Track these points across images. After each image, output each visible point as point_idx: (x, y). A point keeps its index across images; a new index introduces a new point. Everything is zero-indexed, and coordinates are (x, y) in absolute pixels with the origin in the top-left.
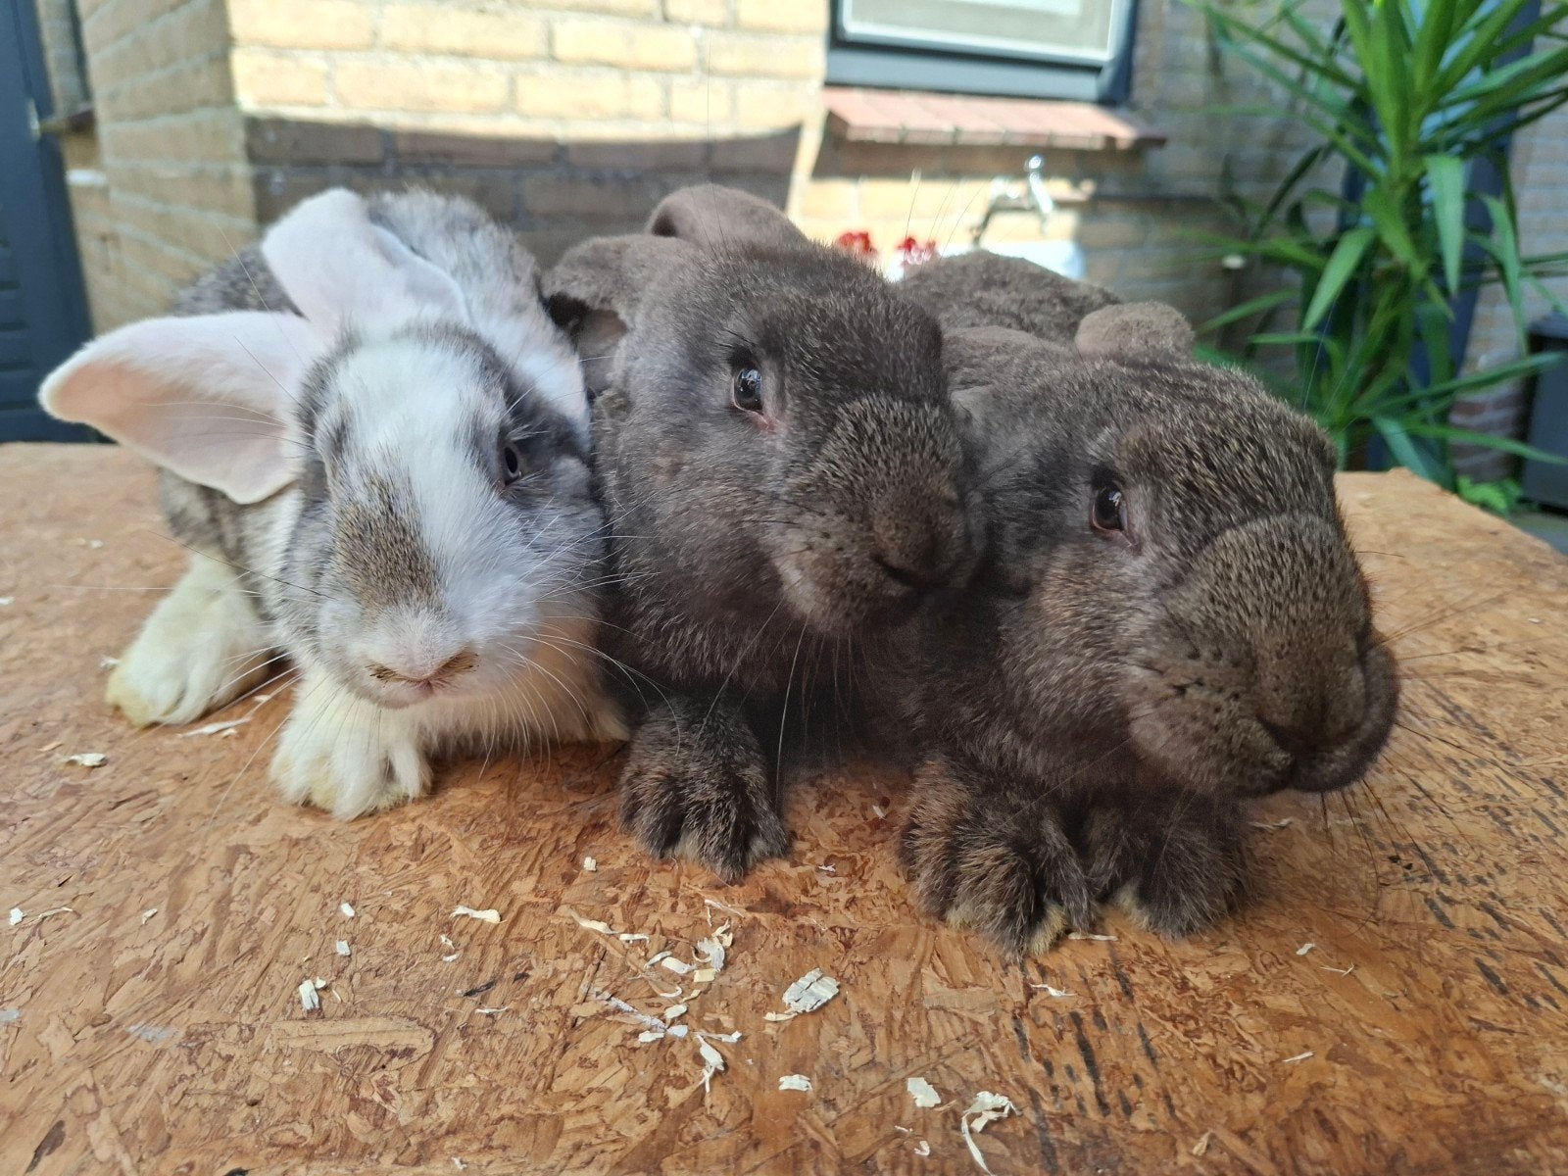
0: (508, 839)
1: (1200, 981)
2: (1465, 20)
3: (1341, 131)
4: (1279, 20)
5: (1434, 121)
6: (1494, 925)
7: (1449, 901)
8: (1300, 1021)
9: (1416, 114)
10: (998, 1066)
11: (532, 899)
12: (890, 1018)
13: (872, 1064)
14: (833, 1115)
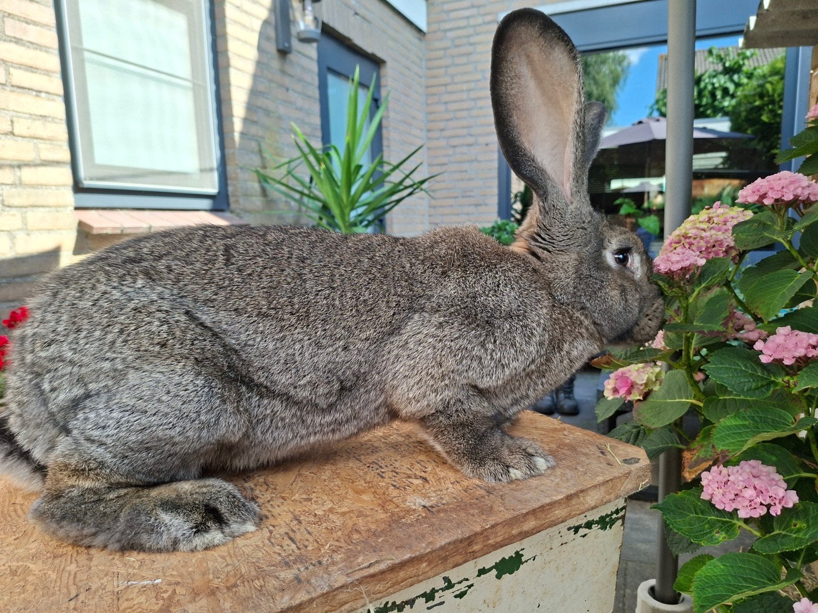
0: (54, 557)
1: (319, 513)
2: (355, 177)
3: (321, 219)
4: (287, 175)
5: (353, 214)
6: (395, 474)
7: (383, 472)
8: (349, 512)
9: (347, 211)
10: (267, 552)
11: (78, 569)
12: (229, 553)
13: (227, 565)
14: (220, 580)
